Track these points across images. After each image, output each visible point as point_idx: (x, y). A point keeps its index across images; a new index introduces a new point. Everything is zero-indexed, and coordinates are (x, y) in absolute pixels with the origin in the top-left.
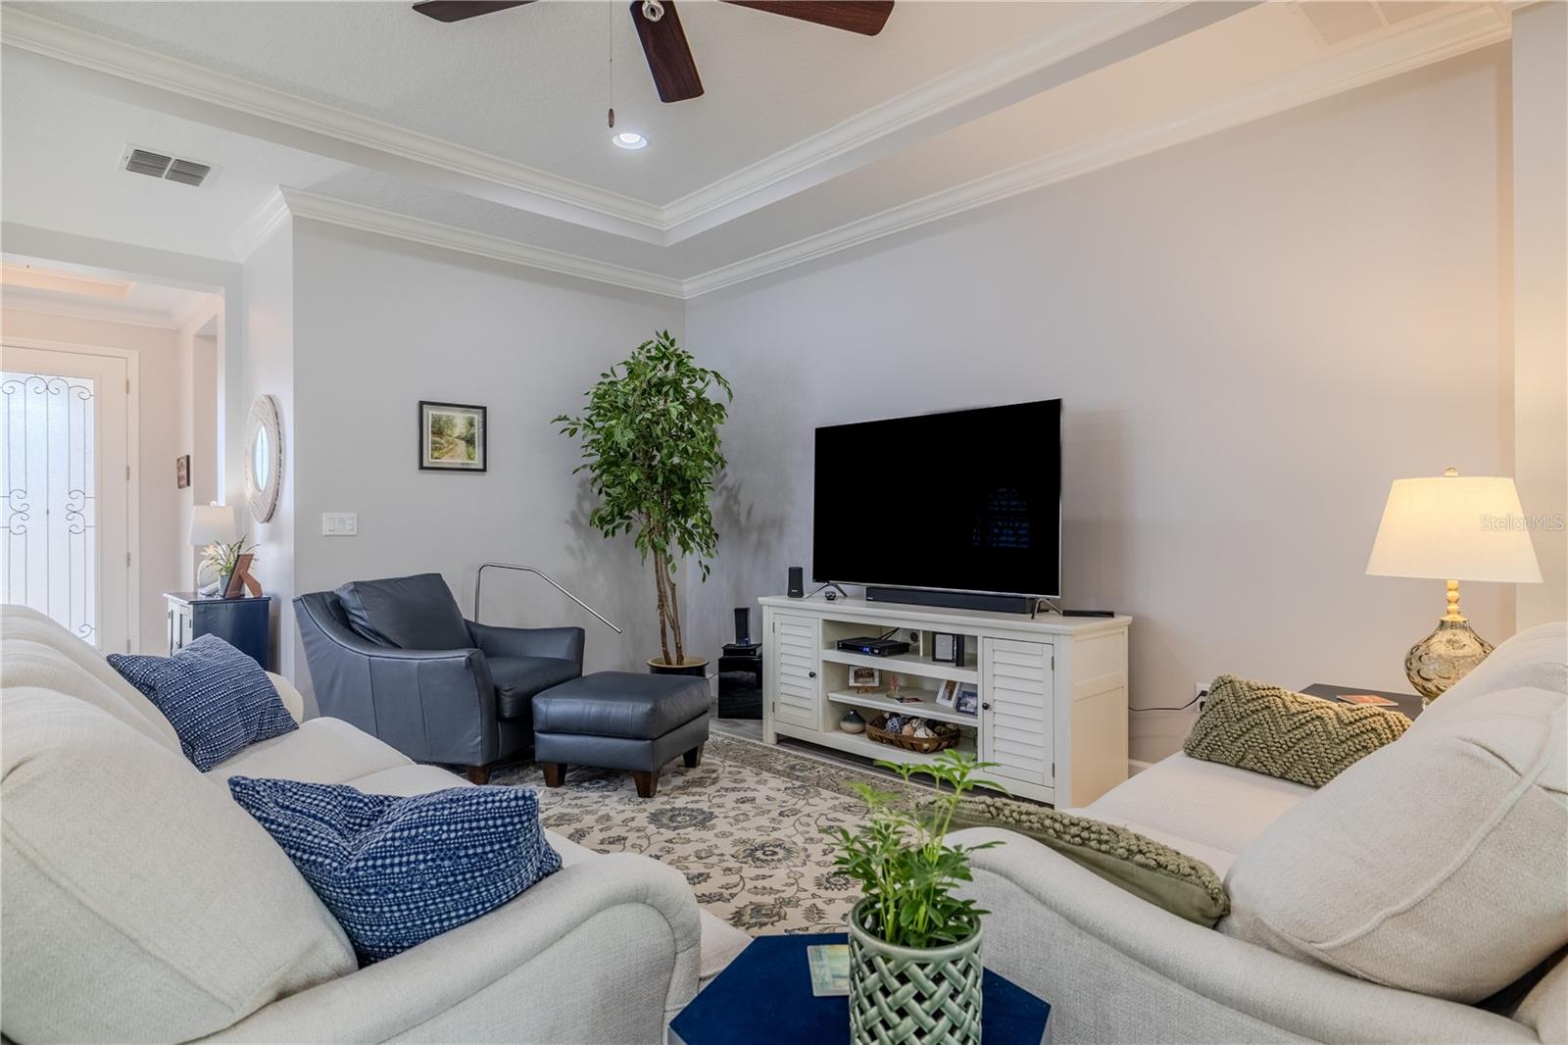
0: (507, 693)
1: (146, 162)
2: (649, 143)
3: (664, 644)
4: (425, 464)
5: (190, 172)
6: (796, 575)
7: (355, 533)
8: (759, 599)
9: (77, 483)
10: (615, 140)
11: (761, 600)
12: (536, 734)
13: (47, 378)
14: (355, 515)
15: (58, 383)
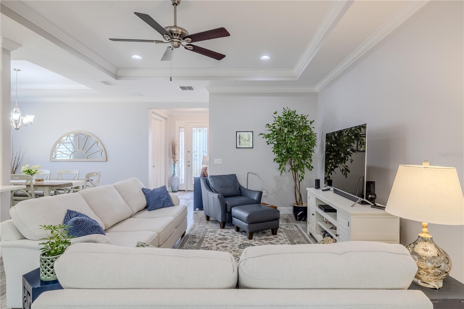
0: (229, 206)
1: (183, 88)
2: (271, 57)
3: (296, 199)
4: (237, 147)
5: (190, 88)
6: (318, 182)
7: (221, 163)
8: (307, 188)
9: (204, 150)
10: (261, 58)
11: (307, 189)
12: (233, 217)
13: (200, 128)
14: (221, 160)
15: (201, 129)
